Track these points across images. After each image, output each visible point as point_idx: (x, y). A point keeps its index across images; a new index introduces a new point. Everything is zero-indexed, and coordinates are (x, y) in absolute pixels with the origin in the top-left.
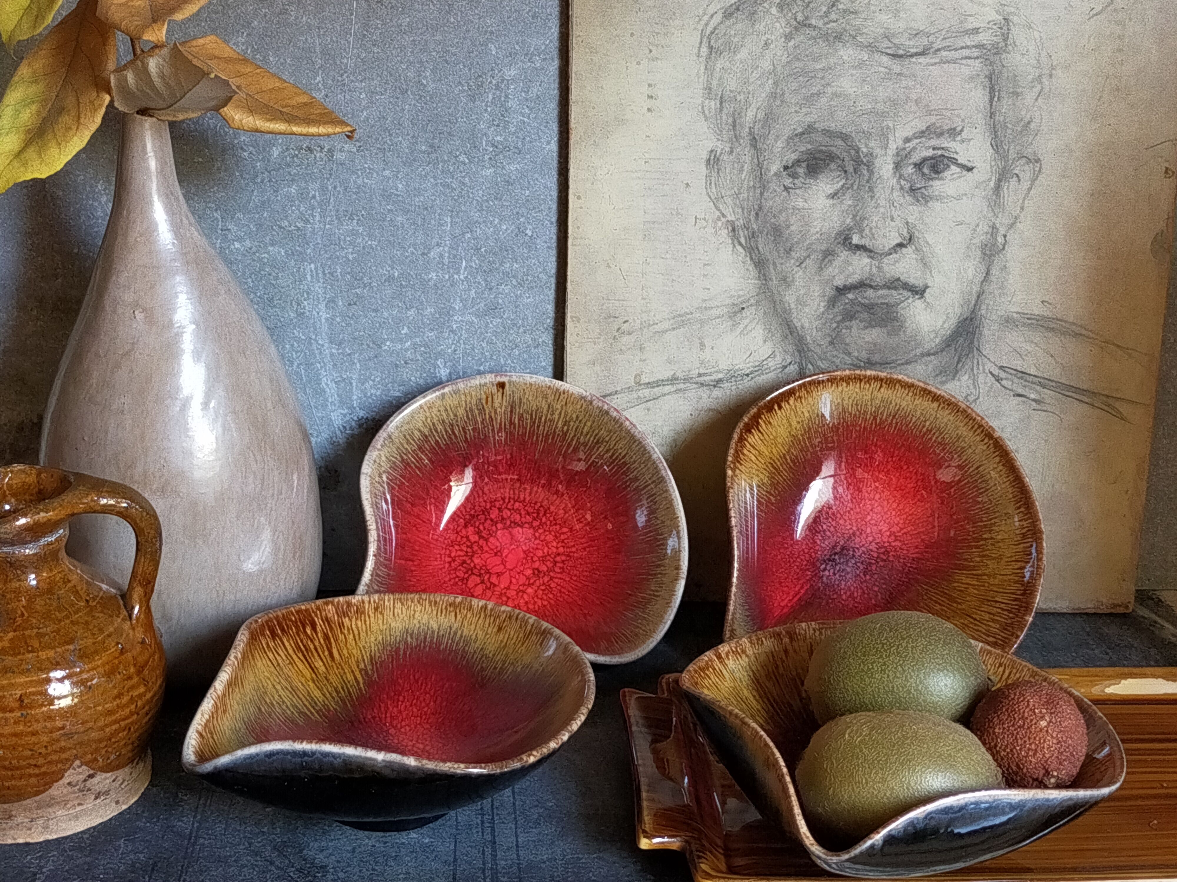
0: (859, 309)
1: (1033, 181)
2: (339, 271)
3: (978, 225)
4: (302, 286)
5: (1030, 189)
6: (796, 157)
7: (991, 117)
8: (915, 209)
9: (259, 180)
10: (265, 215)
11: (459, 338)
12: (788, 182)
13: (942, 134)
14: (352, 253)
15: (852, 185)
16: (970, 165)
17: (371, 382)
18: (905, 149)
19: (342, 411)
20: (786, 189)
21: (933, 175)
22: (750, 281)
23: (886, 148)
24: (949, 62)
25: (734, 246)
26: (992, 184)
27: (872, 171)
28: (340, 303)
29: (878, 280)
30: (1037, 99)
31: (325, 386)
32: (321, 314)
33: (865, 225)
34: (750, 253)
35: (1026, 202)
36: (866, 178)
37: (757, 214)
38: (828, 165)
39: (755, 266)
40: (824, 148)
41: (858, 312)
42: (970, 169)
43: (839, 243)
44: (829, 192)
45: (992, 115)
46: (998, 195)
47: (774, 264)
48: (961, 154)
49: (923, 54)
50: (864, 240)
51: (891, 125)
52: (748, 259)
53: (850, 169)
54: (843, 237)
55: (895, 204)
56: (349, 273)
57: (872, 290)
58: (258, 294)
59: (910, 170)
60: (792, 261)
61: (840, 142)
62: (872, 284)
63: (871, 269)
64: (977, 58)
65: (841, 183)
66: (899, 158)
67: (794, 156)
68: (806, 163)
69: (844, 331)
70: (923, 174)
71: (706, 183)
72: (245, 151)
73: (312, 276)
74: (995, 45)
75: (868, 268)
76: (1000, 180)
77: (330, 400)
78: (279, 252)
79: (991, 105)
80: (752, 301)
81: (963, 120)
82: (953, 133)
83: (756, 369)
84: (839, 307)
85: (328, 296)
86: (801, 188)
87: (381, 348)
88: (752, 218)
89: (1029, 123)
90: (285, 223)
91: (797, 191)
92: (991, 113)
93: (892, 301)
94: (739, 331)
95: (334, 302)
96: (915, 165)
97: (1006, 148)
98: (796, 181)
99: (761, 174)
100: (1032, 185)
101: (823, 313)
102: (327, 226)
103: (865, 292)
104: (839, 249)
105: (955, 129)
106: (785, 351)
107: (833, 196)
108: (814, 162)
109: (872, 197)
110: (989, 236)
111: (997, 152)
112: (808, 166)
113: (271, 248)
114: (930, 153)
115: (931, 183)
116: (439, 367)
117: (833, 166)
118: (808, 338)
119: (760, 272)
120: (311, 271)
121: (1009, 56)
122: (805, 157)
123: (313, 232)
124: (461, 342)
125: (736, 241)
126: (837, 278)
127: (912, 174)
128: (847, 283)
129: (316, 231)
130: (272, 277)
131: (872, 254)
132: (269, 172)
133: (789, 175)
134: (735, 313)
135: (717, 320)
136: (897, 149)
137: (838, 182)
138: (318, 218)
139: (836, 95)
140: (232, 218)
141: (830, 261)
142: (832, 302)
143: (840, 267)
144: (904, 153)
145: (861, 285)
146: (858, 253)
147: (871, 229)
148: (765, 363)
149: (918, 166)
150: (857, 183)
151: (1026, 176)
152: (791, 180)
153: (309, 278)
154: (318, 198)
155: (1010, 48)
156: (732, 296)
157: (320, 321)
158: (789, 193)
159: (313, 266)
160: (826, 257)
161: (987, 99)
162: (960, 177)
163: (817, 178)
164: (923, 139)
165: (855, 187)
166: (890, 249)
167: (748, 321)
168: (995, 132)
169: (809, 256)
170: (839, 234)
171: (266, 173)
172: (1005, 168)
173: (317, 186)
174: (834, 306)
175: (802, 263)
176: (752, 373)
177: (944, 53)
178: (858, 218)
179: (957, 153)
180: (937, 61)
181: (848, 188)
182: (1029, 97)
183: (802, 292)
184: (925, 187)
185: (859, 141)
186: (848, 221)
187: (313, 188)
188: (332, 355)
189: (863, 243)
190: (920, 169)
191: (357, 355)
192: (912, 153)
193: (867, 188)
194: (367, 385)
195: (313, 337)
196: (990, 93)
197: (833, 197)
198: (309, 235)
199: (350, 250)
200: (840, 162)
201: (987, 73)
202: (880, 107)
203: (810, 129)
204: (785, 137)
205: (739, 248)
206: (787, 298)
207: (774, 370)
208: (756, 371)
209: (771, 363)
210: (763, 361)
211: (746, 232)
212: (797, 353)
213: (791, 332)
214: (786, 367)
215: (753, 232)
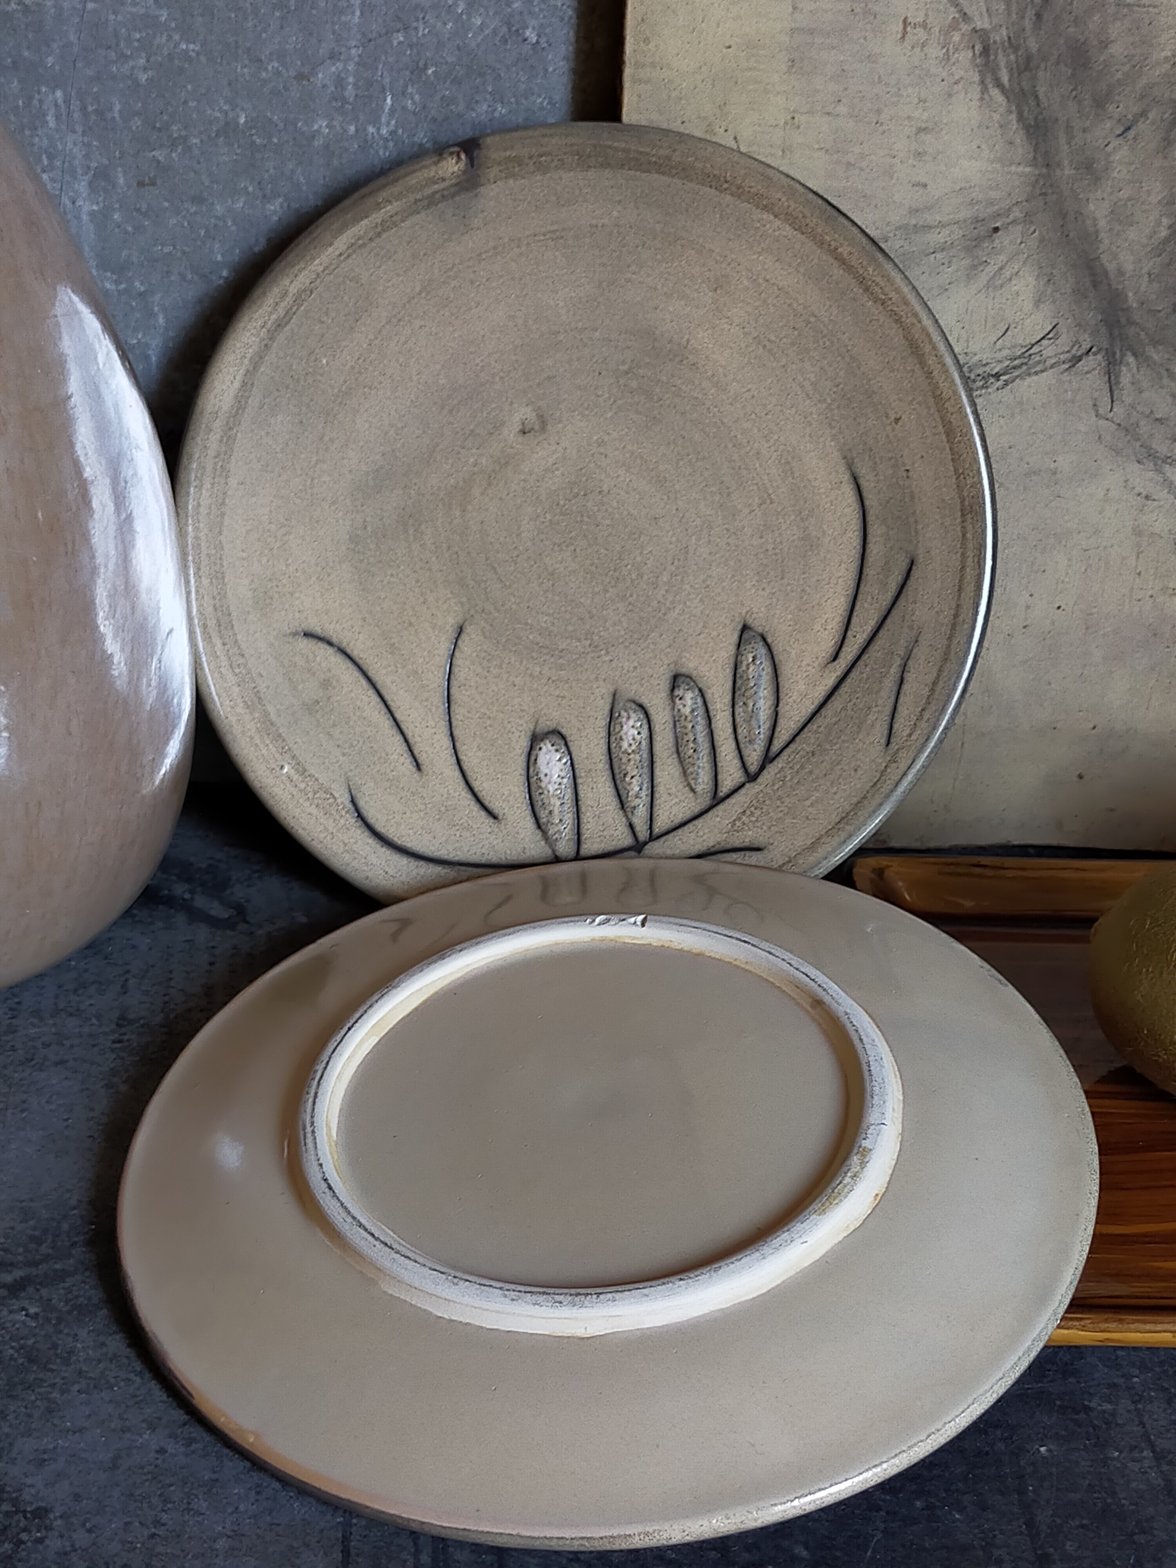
2: (117, 107)
22: (1013, 168)
25: (985, 88)
32: (80, 202)
34: (1018, 106)
47: (1069, 129)
52: (1013, 117)
56: (139, 114)
60: (1108, 124)
73: (58, 118)
80: (1017, 213)
83: (1016, 362)
85: (94, 165)
88: (1028, 24)
94: (984, 278)
95: (107, 177)
106: (1079, 325)
118: (1131, 295)
119: (1036, 149)
120: (56, 105)
125: (988, 80)
134: (979, 239)
135: (939, 256)
148: (1035, 349)
153: (52, 123)
156: (972, 203)
159: (59, 94)
167: (1003, 258)
169: (1143, 114)
175: (1128, 129)
176: (1006, 372)
183: (1124, 194)
199: (142, 62)
205: (995, 92)
206: (1092, 207)
207: (1052, 367)
208: (1014, 368)
209: (1049, 350)
210: (1033, 345)
211: (1012, 57)
212: (1103, 330)
213: (1095, 285)
214: (1079, 359)
215: (1029, 59)
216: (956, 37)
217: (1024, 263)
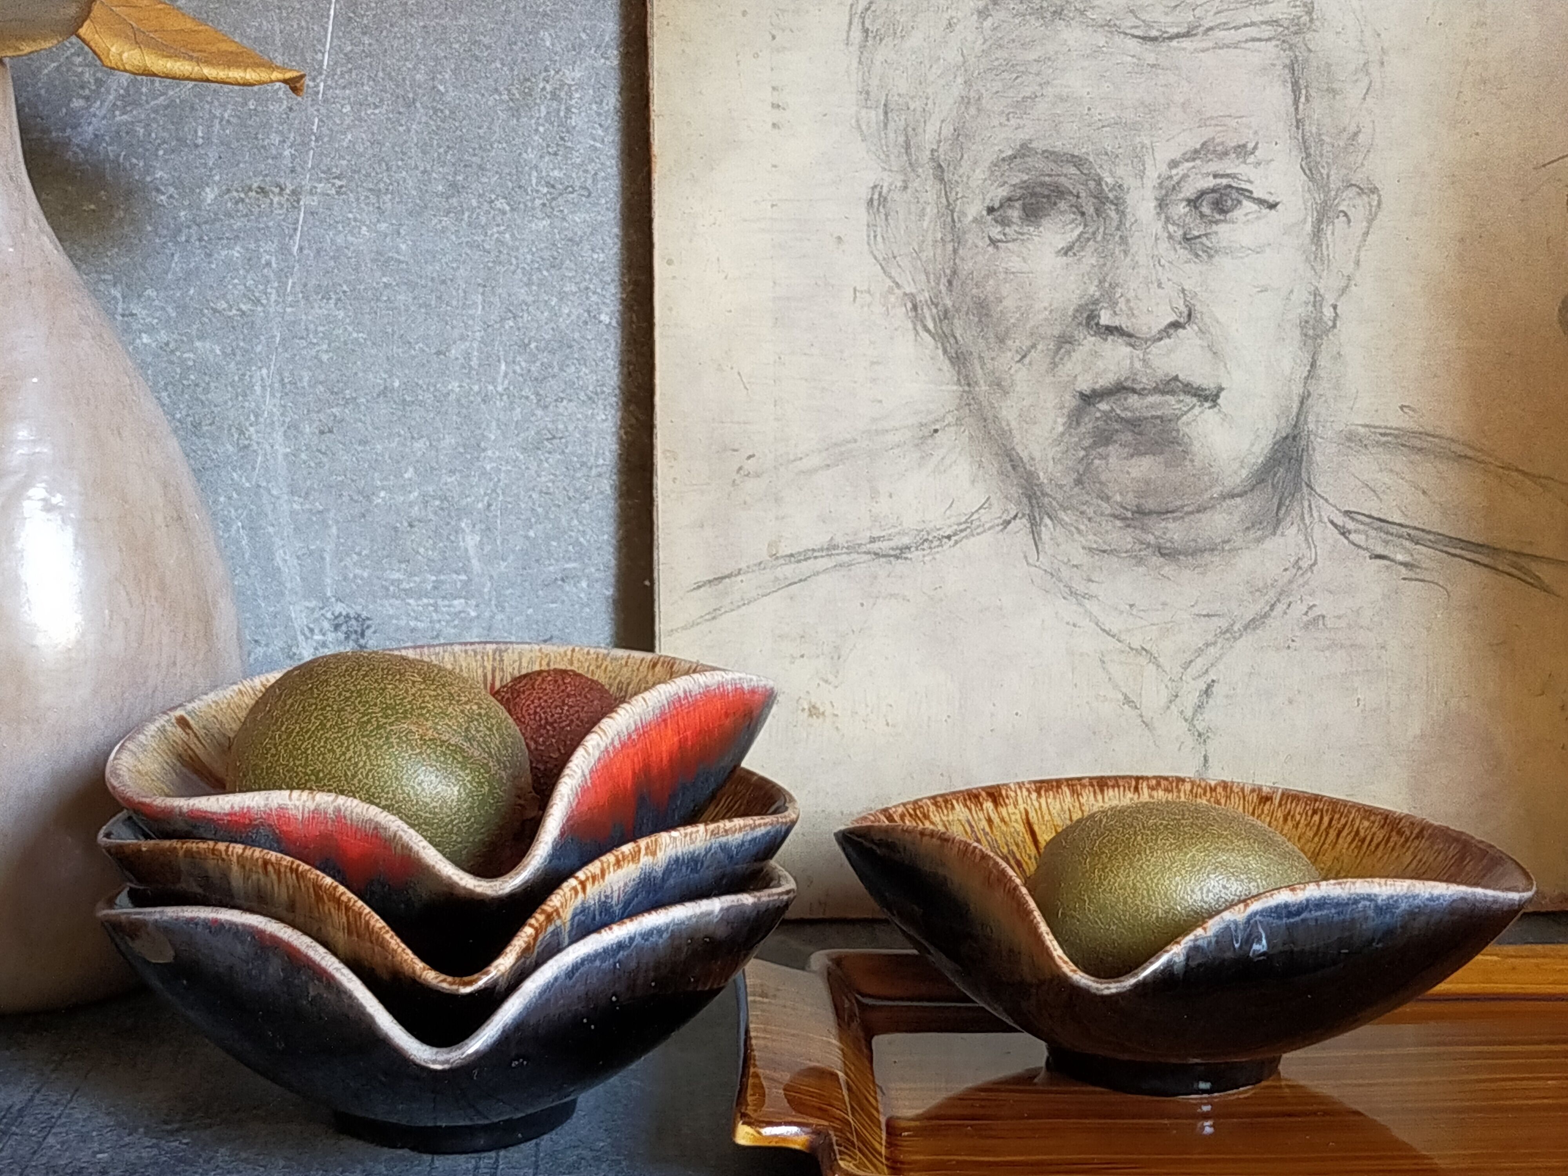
0: (1117, 426)
1: (1370, 221)
2: (306, 379)
3: (1292, 291)
4: (247, 404)
5: (1366, 234)
6: (1005, 194)
7: (1298, 128)
8: (1194, 268)
9: (183, 239)
10: (192, 292)
11: (496, 485)
12: (995, 231)
13: (1226, 153)
14: (327, 351)
15: (1094, 233)
16: (1271, 199)
17: (355, 557)
18: (1170, 177)
19: (307, 604)
20: (993, 242)
21: (1218, 217)
22: (943, 388)
23: (1142, 178)
24: (1228, 47)
25: (917, 333)
26: (1308, 227)
27: (1123, 212)
28: (308, 430)
29: (1144, 381)
30: (1364, 99)
31: (281, 564)
32: (277, 447)
33: (1118, 295)
34: (943, 344)
35: (1362, 254)
36: (1115, 224)
37: (950, 282)
38: (1055, 204)
39: (952, 363)
40: (1047, 179)
41: (1117, 431)
42: (1273, 206)
43: (1080, 324)
44: (1060, 247)
45: (1299, 123)
46: (1319, 245)
47: (981, 359)
48: (1257, 182)
49: (1187, 35)
50: (1117, 318)
51: (1147, 142)
52: (940, 352)
53: (1091, 210)
54: (1085, 315)
55: (1163, 262)
56: (321, 383)
57: (1136, 397)
58: (178, 416)
59: (1182, 209)
60: (1009, 354)
61: (1073, 170)
62: (1135, 386)
63: (1132, 363)
64: (1269, 39)
65: (1077, 233)
66: (1164, 192)
67: (1003, 192)
68: (1021, 202)
69: (1097, 462)
70: (1202, 215)
71: (869, 236)
72: (163, 194)
74: (1295, 21)
75: (1128, 362)
76: (1320, 221)
77: (288, 585)
78: (212, 351)
79: (1297, 109)
81: (1256, 133)
82: (1242, 151)
83: (963, 527)
84: (1087, 425)
85: (288, 420)
86: (1014, 240)
87: (371, 502)
88: (943, 288)
89: (1356, 134)
90: (222, 305)
91: (1010, 245)
92: (1298, 121)
93: (1167, 411)
94: (930, 466)
95: (296, 428)
96: (1189, 202)
97: (1324, 172)
98: (1007, 230)
99: (953, 221)
100: (1369, 228)
101: (1062, 434)
102: (289, 310)
103: (1126, 399)
104: (1080, 334)
105: (1244, 146)
106: (1006, 497)
107: (1066, 251)
108: (1033, 201)
109: (1126, 252)
110: (1310, 308)
111: (1312, 179)
112: (1024, 208)
113: (198, 344)
114: (1211, 182)
115: (1215, 228)
116: (463, 531)
117: (1063, 205)
118: (1041, 474)
119: (959, 373)
120: (262, 379)
121: (1317, 35)
122: (1019, 193)
123: (267, 318)
124: (499, 491)
125: (919, 328)
126: (1079, 378)
127: (1186, 215)
128: (1097, 387)
129: (271, 316)
130: (200, 390)
131: (1132, 340)
132: (198, 225)
133: (997, 221)
134: (924, 438)
135: (896, 451)
136: (1159, 177)
137: (1072, 230)
138: (273, 297)
139: (1063, 99)
140: (140, 296)
141: (1068, 352)
142: (1075, 418)
143: (1084, 361)
144: (1169, 184)
145: (1119, 389)
146: (1110, 338)
147: (1128, 301)
148: (975, 516)
149: (1194, 203)
150: (1101, 230)
151: (1359, 214)
152: (999, 229)
154: (274, 265)
155: (1318, 23)
156: (918, 412)
157: (275, 459)
158: (997, 248)
159: (264, 371)
160: (1060, 348)
161: (1290, 100)
162: (1258, 218)
163: (1039, 226)
164: (1198, 162)
165: (1099, 238)
166: (1159, 332)
167: (943, 451)
168: (1306, 148)
169: (1034, 346)
170: (1079, 310)
171: (195, 227)
172: (1325, 202)
173: (273, 247)
174: (1078, 423)
175: (1024, 357)
176: (955, 534)
177: (1219, 34)
178: (1107, 285)
179: (1251, 182)
180: (1211, 44)
181: (1089, 239)
182: (1353, 94)
183: (1027, 402)
184: (1206, 235)
185: (1101, 167)
186: (1092, 289)
187: (268, 250)
188: (293, 512)
189: (1117, 324)
190: (1196, 208)
191: (332, 514)
192: (1182, 183)
193: (1117, 238)
194: (348, 561)
195: (264, 484)
196: (1294, 91)
197: (1066, 254)
198: (258, 322)
199: (325, 347)
200: (1073, 200)
201: (1288, 62)
202: (1129, 115)
203: (1024, 151)
204: (987, 164)
205: (925, 335)
206: (1004, 413)
207: (990, 529)
208: (961, 531)
209: (985, 517)
210: (973, 514)
211: (934, 311)
212: (1025, 500)
213: (1014, 467)
214: (1009, 522)
215: (946, 312)
216: (892, 299)
217: (960, 454)
